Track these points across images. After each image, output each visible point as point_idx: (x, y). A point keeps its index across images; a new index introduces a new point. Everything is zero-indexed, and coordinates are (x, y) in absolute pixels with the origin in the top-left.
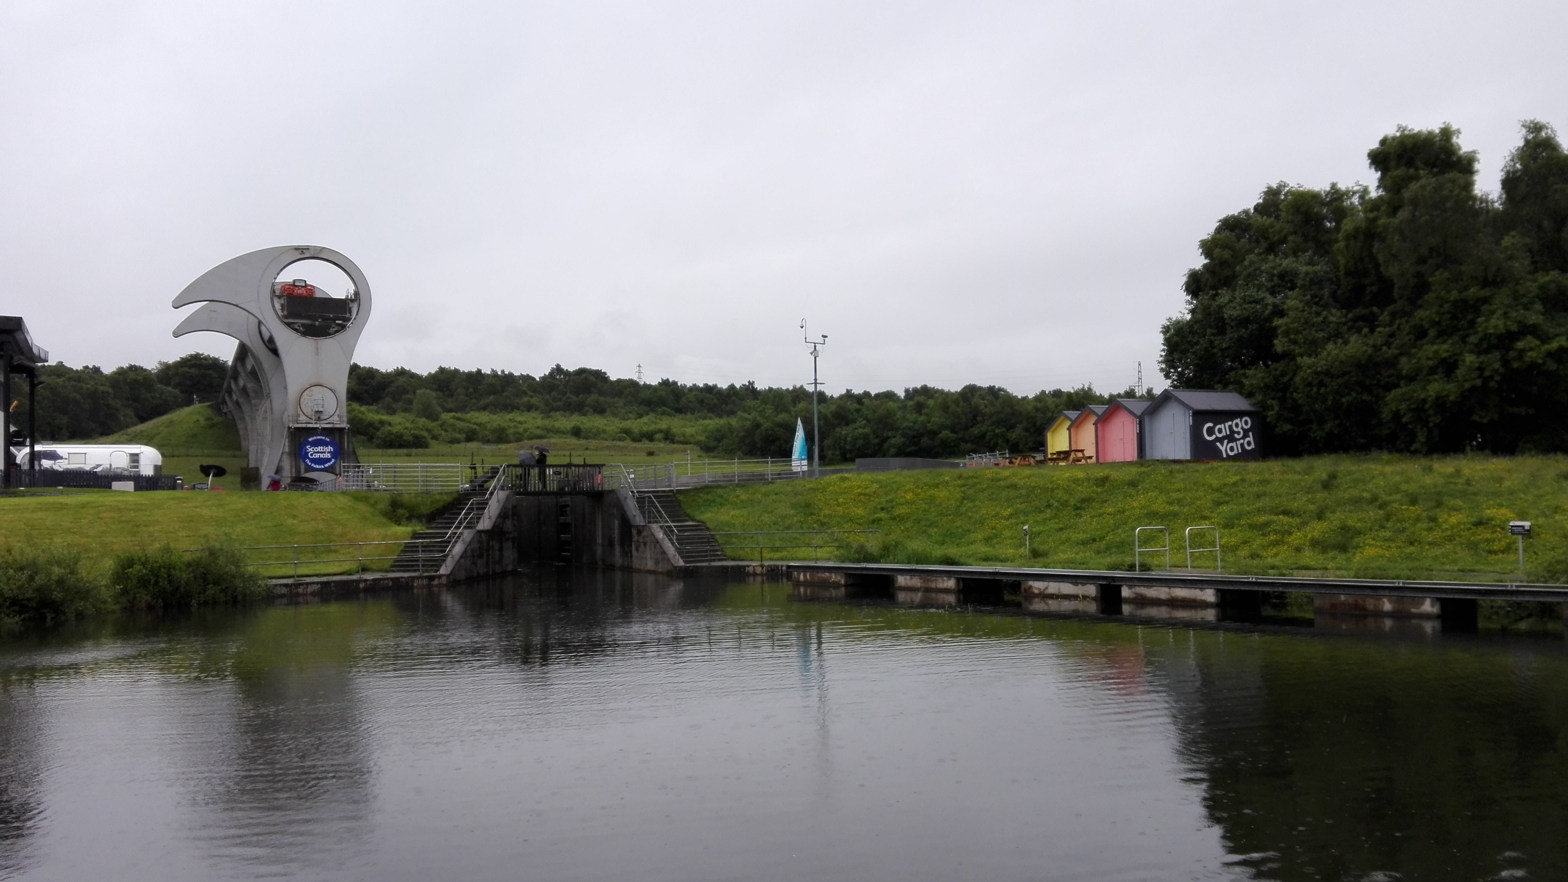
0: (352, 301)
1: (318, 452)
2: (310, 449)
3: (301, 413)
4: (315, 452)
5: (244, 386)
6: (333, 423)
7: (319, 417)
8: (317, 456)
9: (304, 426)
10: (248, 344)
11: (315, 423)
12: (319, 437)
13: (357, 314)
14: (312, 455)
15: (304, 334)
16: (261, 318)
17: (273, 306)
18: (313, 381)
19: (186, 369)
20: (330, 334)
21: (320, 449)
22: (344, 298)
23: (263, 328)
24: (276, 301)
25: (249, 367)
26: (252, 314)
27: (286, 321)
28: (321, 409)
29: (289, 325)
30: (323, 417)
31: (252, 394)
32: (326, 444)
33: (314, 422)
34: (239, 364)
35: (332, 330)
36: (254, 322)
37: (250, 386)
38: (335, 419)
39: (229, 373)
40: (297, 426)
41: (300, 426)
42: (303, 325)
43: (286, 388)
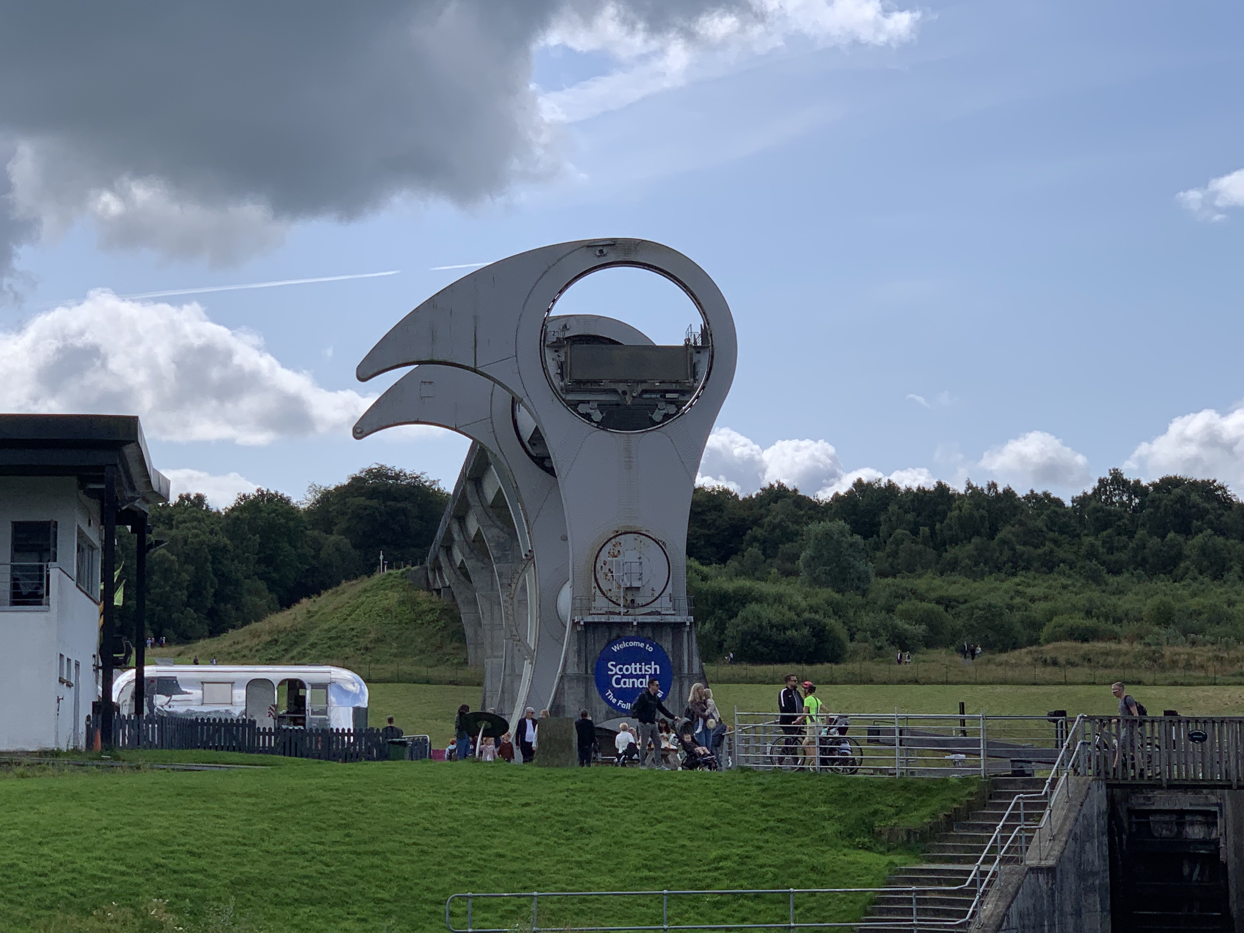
0: (698, 350)
1: (631, 676)
2: (614, 670)
3: (598, 592)
4: (624, 676)
5: (478, 533)
6: (659, 614)
7: (633, 601)
8: (628, 683)
9: (603, 619)
10: (492, 446)
11: (626, 614)
12: (633, 644)
13: (707, 379)
14: (618, 681)
15: (603, 425)
16: (520, 393)
17: (544, 369)
18: (621, 524)
19: (362, 500)
20: (655, 423)
21: (633, 668)
22: (682, 344)
23: (523, 415)
24: (549, 355)
25: (490, 494)
26: (500, 384)
27: (569, 397)
28: (636, 584)
29: (574, 406)
30: (640, 600)
31: (493, 552)
32: (647, 659)
33: (623, 610)
34: (469, 488)
35: (657, 416)
36: (503, 399)
37: (491, 535)
38: (664, 605)
39: (450, 509)
40: (589, 619)
41: (596, 619)
42: (601, 406)
43: (565, 539)
